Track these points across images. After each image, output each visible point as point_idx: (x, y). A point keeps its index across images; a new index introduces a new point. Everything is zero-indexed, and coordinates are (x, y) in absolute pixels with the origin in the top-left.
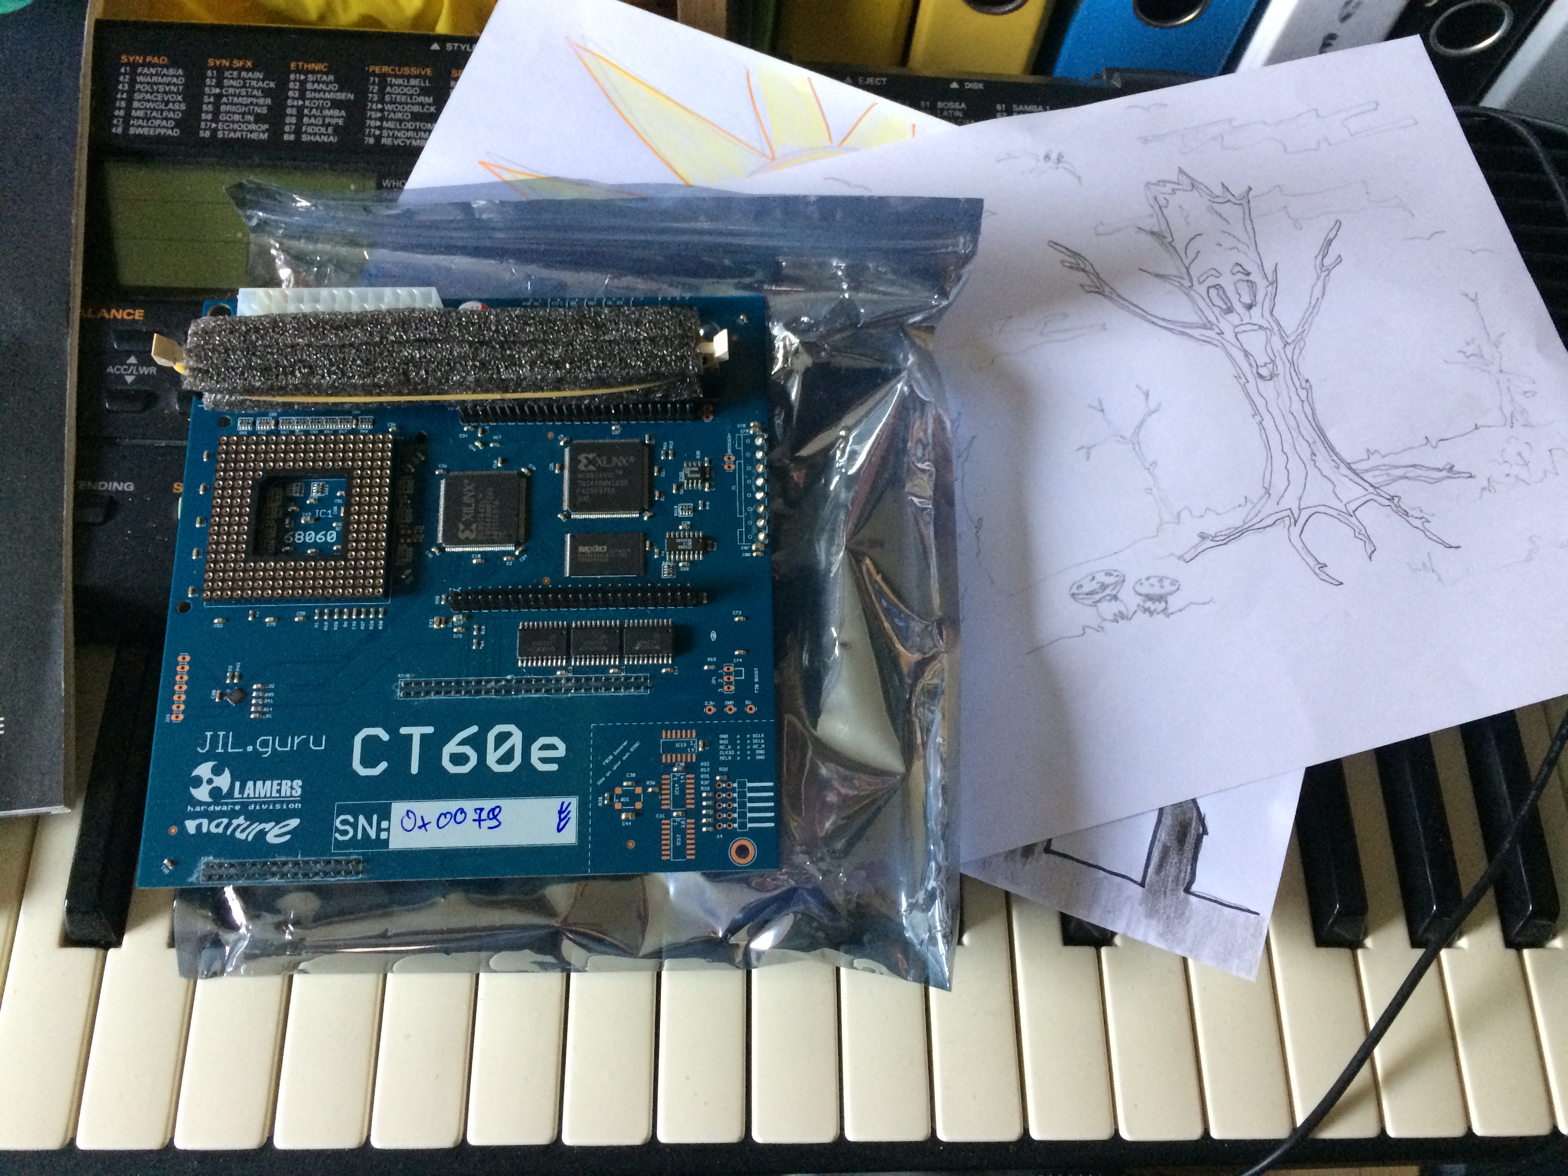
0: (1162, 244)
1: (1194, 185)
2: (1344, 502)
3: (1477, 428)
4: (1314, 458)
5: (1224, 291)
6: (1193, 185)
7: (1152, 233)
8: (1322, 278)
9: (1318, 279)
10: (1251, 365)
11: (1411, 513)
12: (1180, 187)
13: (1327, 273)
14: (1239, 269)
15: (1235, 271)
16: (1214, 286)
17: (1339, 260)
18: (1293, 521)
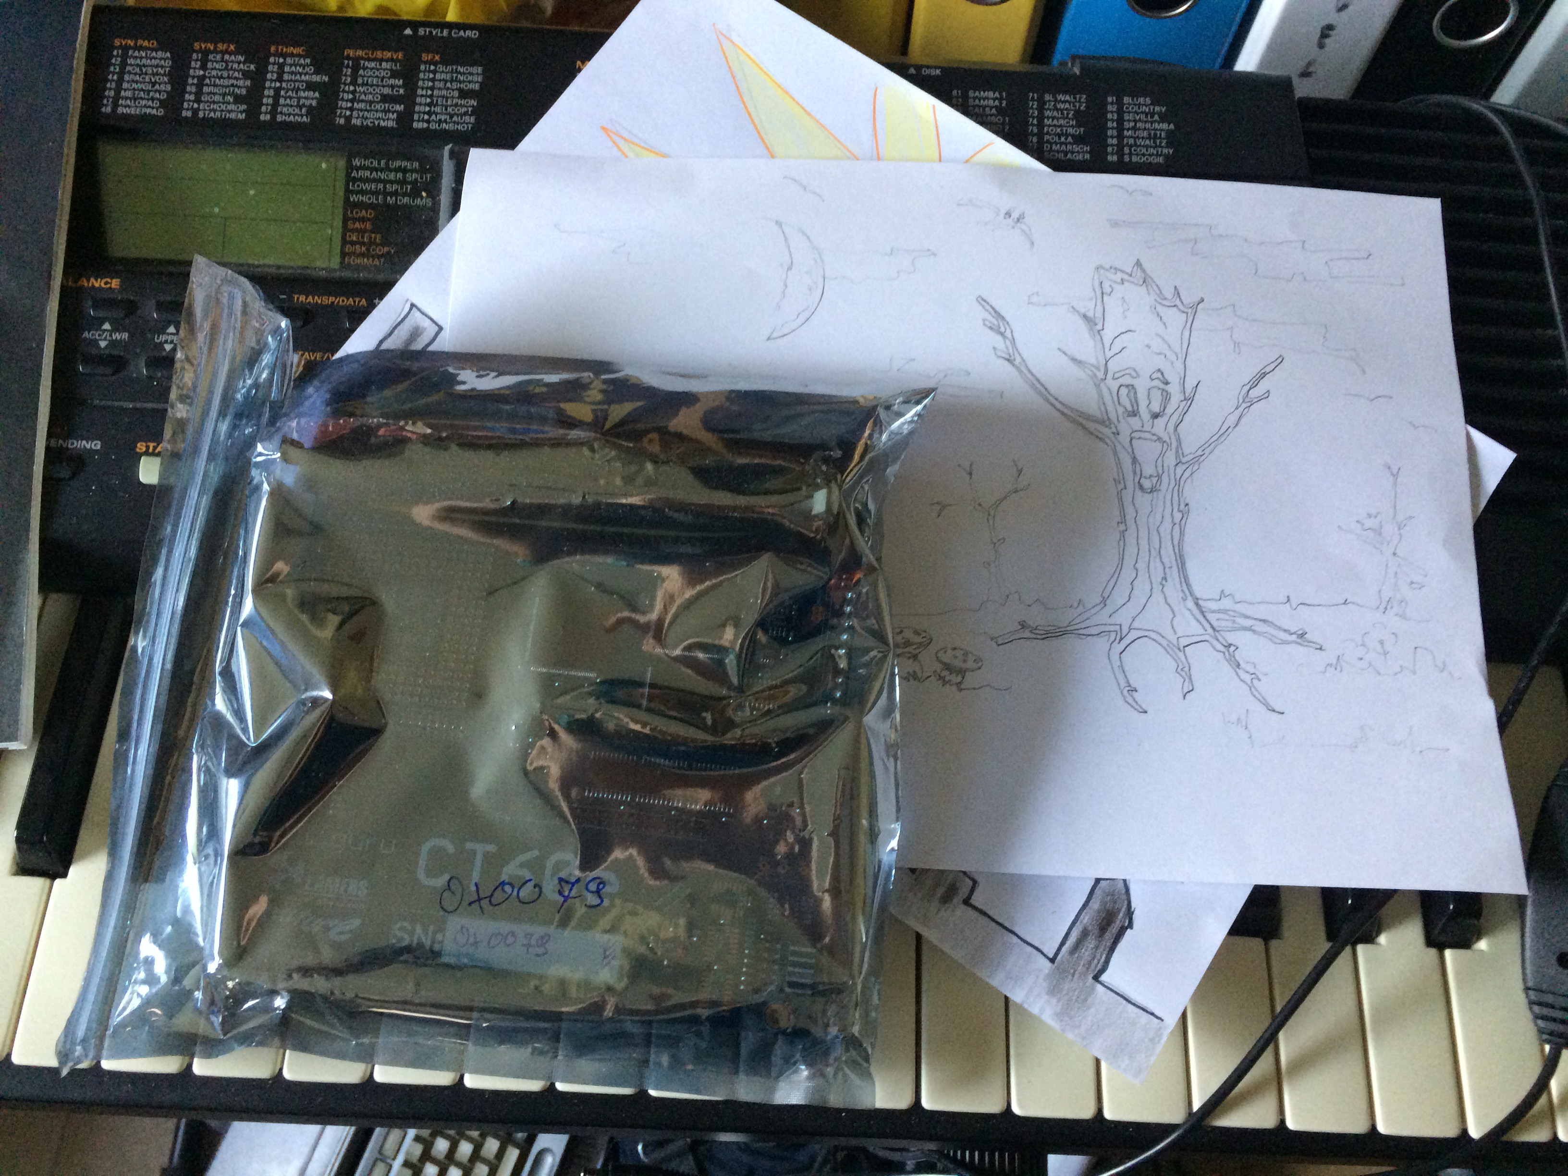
0: (1091, 329)
1: (1146, 281)
2: (1177, 636)
3: (1345, 602)
4: (1164, 582)
5: (1135, 393)
6: (1144, 282)
7: (1085, 316)
8: (1241, 409)
9: (1237, 408)
10: (1135, 473)
11: (1243, 665)
12: (1131, 279)
13: (1249, 404)
14: (1159, 375)
15: (1154, 376)
16: (1127, 386)
17: (1266, 395)
18: (1118, 638)
